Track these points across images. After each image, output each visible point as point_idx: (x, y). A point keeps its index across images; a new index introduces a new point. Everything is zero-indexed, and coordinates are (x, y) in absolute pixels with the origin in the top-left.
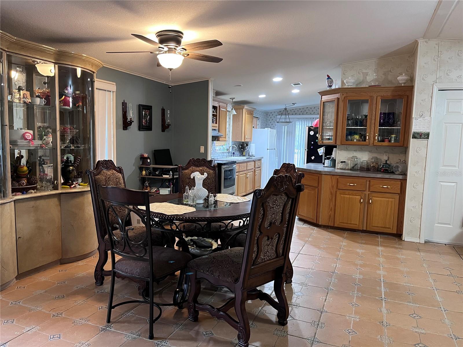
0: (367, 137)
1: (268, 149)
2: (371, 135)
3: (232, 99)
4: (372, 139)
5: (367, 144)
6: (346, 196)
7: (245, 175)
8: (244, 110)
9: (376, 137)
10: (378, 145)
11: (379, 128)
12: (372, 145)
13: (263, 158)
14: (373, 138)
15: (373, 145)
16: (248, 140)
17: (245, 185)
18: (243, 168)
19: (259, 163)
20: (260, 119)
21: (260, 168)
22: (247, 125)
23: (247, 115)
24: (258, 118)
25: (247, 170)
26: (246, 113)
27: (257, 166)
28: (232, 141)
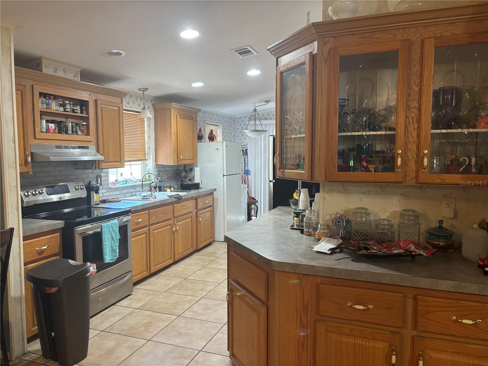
0: (399, 160)
1: (224, 176)
2: (409, 154)
3: (143, 91)
4: (412, 165)
5: (400, 180)
6: (344, 339)
7: (169, 227)
8: (173, 111)
9: (426, 160)
10: (431, 181)
11: (432, 134)
12: (414, 181)
14: (417, 162)
15: (417, 182)
16: (187, 162)
17: (171, 246)
18: (163, 215)
19: (207, 201)
20: (221, 127)
21: (211, 208)
22: (181, 136)
23: (181, 120)
24: (218, 126)
25: (173, 217)
26: (178, 115)
27: (202, 206)
28: (156, 165)
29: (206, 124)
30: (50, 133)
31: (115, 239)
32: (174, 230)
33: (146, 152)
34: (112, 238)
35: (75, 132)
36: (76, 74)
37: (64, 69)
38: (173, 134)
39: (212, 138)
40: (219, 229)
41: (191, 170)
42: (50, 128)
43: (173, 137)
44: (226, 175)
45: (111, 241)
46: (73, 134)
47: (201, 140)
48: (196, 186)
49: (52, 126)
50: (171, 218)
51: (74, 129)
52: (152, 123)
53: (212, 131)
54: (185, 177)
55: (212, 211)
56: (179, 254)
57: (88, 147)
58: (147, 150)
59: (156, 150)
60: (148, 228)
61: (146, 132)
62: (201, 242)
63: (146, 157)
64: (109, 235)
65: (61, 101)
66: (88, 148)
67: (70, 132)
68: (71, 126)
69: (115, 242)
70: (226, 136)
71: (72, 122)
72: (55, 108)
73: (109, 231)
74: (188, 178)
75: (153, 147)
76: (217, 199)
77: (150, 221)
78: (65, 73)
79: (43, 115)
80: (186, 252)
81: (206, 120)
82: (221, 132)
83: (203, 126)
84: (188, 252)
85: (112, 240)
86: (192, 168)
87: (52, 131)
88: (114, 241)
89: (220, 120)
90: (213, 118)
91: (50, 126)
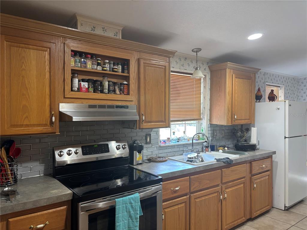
1: (285, 138)
3: (197, 52)
7: (215, 195)
8: (228, 71)
13: (274, 153)
16: (243, 122)
17: (218, 215)
18: (208, 182)
19: (263, 165)
20: (283, 88)
21: (269, 172)
22: (236, 95)
23: (237, 80)
24: (279, 87)
25: (221, 183)
26: (234, 75)
27: (258, 170)
28: (210, 124)
29: (267, 85)
30: (82, 91)
31: (134, 217)
32: (221, 198)
33: (201, 112)
34: (130, 216)
35: (111, 91)
36: (117, 33)
37: (103, 27)
38: (227, 94)
39: (272, 98)
40: (279, 196)
41: (248, 130)
42: (82, 87)
43: (228, 98)
44: (288, 138)
45: (129, 220)
46: (109, 93)
47: (259, 100)
48: (253, 148)
49: (85, 85)
50: (219, 184)
51: (111, 88)
52: (207, 84)
53: (272, 91)
54: (241, 137)
55: (270, 176)
56: (228, 224)
57: (128, 106)
58: (202, 110)
59: (211, 110)
60: (188, 196)
61: (202, 93)
62: (256, 210)
63: (201, 116)
64: (126, 213)
65: (100, 60)
66: (128, 108)
67: (106, 91)
68: (107, 85)
69: (133, 222)
70: (288, 96)
71: (108, 81)
72: (91, 67)
73: (126, 208)
74: (244, 138)
75: (208, 107)
76: (277, 162)
77: (192, 189)
78: (104, 32)
79: (76, 74)
80: (236, 222)
81: (267, 82)
82: (283, 92)
83: (263, 87)
84: (240, 221)
85: (129, 218)
86: (248, 129)
87: (84, 89)
88: (132, 220)
89: (282, 81)
90: (274, 80)
91: (82, 85)
